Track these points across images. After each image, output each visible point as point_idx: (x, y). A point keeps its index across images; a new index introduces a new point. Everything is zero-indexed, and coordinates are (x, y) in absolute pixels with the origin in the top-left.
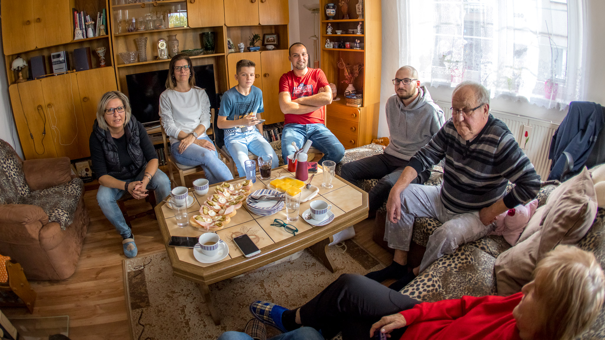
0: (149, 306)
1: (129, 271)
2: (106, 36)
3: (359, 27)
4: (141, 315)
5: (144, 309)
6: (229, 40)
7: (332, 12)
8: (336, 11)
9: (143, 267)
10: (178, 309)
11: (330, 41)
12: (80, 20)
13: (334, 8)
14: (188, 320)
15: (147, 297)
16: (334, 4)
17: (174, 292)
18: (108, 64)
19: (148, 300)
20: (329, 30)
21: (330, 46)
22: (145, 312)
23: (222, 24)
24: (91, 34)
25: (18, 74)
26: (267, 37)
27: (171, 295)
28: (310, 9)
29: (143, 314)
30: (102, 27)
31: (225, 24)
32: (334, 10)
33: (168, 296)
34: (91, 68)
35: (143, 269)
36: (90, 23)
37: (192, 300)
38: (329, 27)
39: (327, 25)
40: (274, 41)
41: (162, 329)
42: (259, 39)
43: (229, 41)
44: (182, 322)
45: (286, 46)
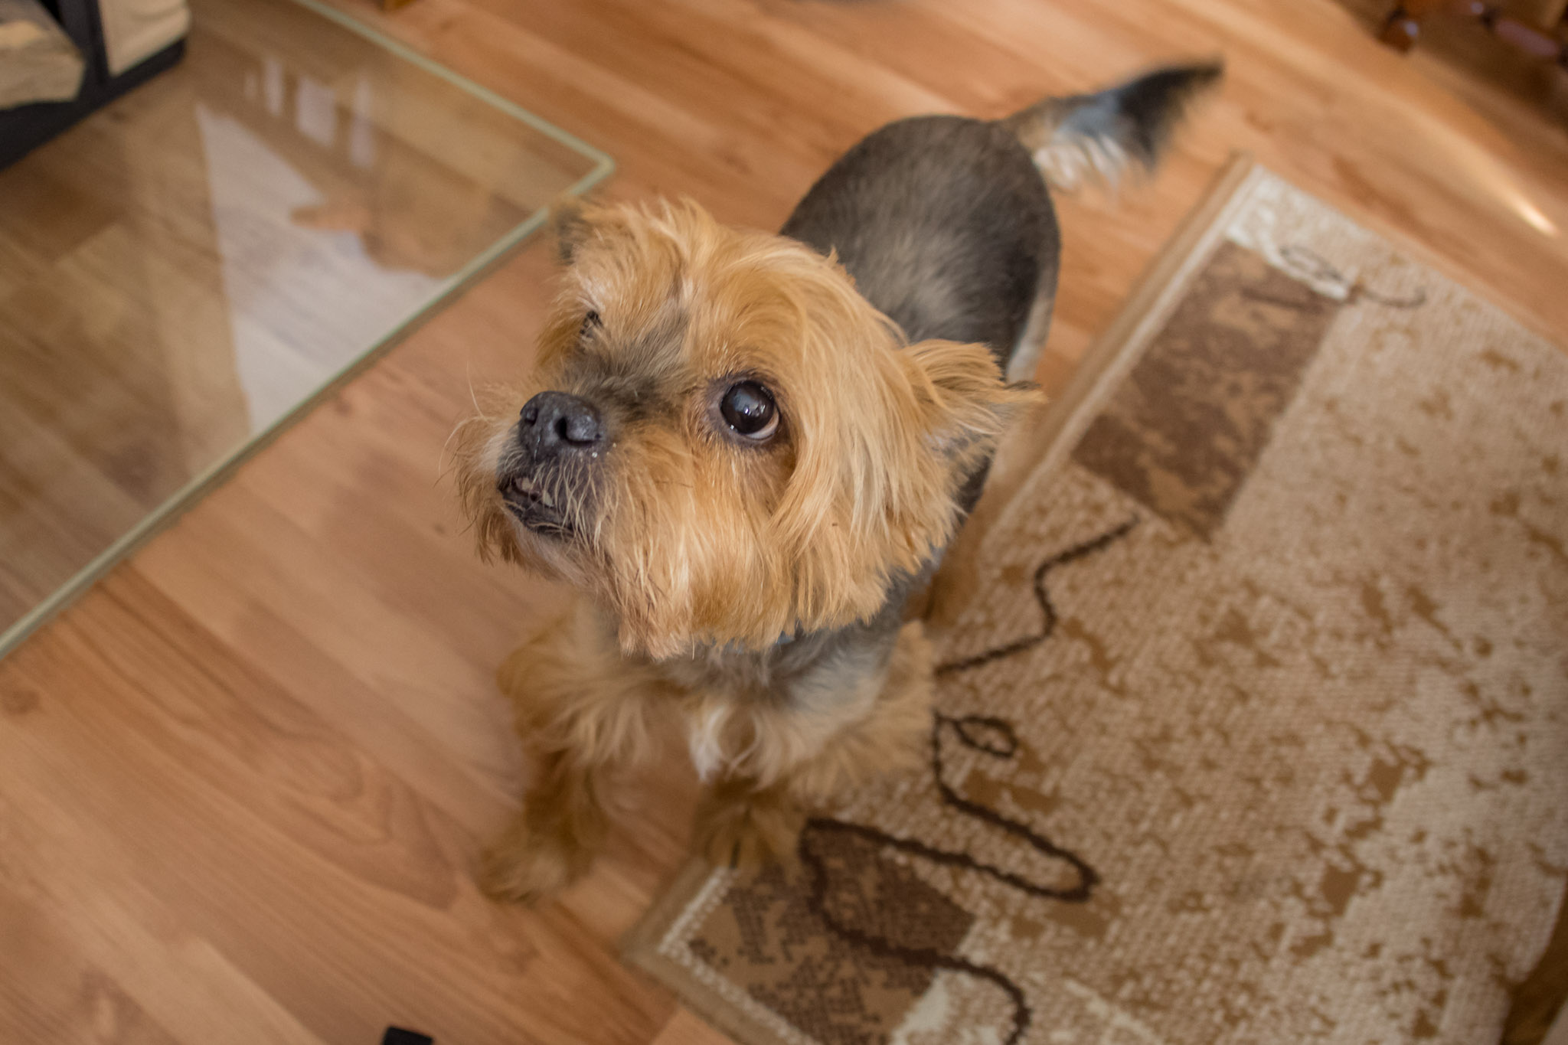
0: (1203, 533)
1: (1237, 233)
4: (1103, 542)
5: (1152, 526)
9: (1338, 291)
10: (1364, 741)
14: (1360, 869)
15: (1237, 475)
19: (1229, 495)
29: (1117, 551)
35: (1336, 304)
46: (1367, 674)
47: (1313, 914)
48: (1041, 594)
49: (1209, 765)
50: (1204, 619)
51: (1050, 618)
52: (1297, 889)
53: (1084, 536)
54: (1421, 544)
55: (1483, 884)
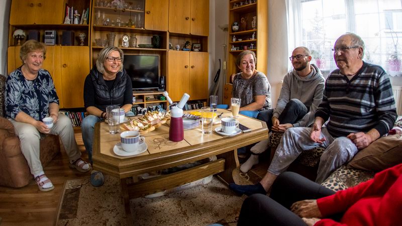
0: (75, 217)
1: (67, 188)
2: (88, 25)
3: (253, 36)
4: (66, 224)
5: (70, 220)
6: (170, 43)
7: (236, 28)
9: (80, 187)
10: (101, 222)
11: (234, 47)
12: (70, 13)
13: (237, 25)
15: (76, 210)
16: (238, 23)
17: (100, 207)
18: (86, 44)
19: (76, 212)
20: (234, 40)
21: (234, 49)
22: (70, 223)
23: (166, 30)
24: (76, 22)
25: (17, 41)
26: (195, 45)
27: (97, 209)
28: (222, 29)
29: (68, 224)
30: (85, 19)
31: (168, 31)
33: (95, 211)
34: (73, 45)
35: (80, 188)
36: (77, 15)
37: (115, 215)
38: (234, 38)
39: (233, 36)
40: (199, 48)
42: (190, 45)
43: (170, 45)
45: (206, 51)
54: (98, 203)
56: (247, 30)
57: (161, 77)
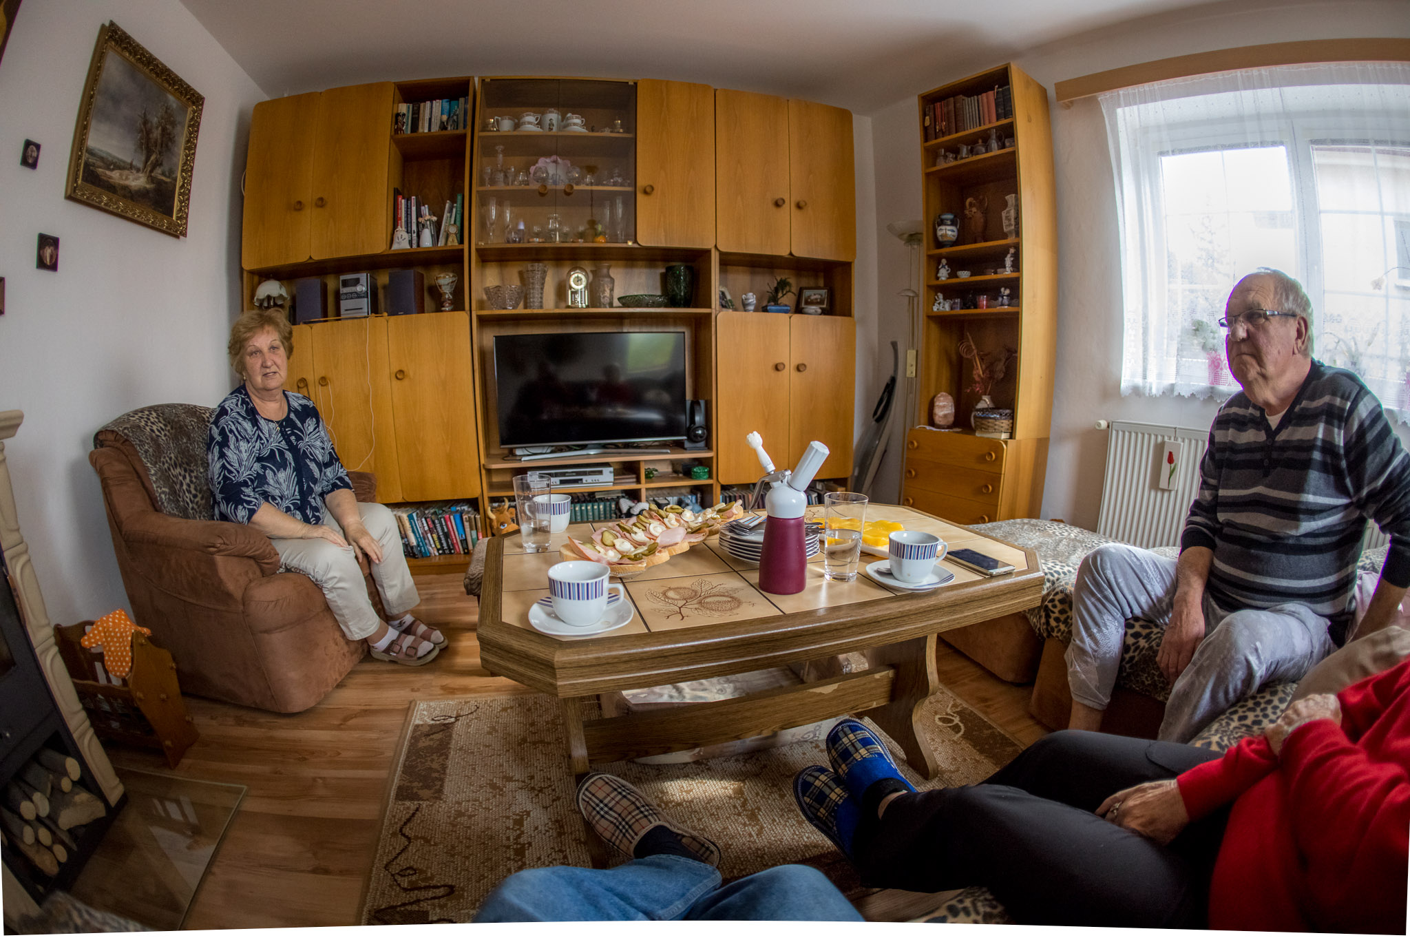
0: (439, 798)
1: (418, 722)
2: (460, 247)
3: (1008, 261)
4: (413, 815)
5: (424, 804)
6: (723, 290)
7: (949, 233)
8: (958, 230)
9: (453, 719)
10: (508, 818)
11: (945, 299)
12: (408, 214)
13: (953, 223)
14: (524, 844)
15: (442, 780)
16: (955, 216)
17: (509, 779)
18: (458, 305)
19: (442, 786)
20: (943, 274)
21: (943, 306)
22: (425, 811)
23: (708, 244)
24: (427, 241)
26: (807, 293)
27: (499, 783)
28: (900, 236)
29: (419, 814)
30: (453, 230)
31: (716, 246)
32: (953, 228)
33: (493, 786)
34: (421, 310)
35: (453, 723)
36: (428, 217)
37: (547, 802)
38: (943, 267)
39: (939, 263)
40: (821, 302)
41: (453, 856)
42: (790, 291)
43: (723, 293)
44: (508, 847)
45: (847, 312)
46: (501, 803)
47: (517, 861)
48: (404, 835)
49: (468, 847)
50: (449, 817)
51: (409, 839)
52: (509, 859)
53: (408, 816)
54: (501, 765)
55: (562, 827)
56: (986, 241)
57: (695, 403)
